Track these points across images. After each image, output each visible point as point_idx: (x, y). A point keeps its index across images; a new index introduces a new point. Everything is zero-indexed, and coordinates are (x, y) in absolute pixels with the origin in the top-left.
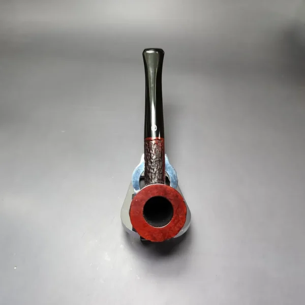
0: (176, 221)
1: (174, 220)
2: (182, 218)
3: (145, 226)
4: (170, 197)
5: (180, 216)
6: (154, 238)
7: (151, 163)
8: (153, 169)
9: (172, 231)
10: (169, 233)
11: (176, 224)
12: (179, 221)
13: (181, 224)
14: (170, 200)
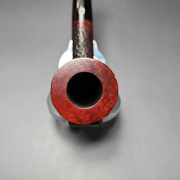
0: (105, 100)
1: (103, 99)
2: (113, 97)
3: (69, 106)
4: (98, 73)
5: (111, 95)
6: (80, 120)
7: (79, 46)
8: (81, 53)
9: (101, 111)
10: (97, 114)
11: (105, 104)
12: (109, 100)
13: (112, 104)
14: (98, 77)
